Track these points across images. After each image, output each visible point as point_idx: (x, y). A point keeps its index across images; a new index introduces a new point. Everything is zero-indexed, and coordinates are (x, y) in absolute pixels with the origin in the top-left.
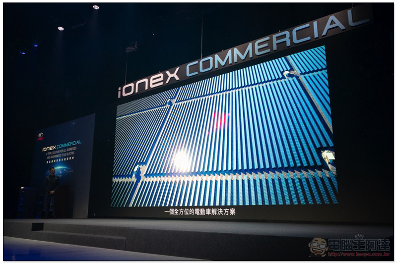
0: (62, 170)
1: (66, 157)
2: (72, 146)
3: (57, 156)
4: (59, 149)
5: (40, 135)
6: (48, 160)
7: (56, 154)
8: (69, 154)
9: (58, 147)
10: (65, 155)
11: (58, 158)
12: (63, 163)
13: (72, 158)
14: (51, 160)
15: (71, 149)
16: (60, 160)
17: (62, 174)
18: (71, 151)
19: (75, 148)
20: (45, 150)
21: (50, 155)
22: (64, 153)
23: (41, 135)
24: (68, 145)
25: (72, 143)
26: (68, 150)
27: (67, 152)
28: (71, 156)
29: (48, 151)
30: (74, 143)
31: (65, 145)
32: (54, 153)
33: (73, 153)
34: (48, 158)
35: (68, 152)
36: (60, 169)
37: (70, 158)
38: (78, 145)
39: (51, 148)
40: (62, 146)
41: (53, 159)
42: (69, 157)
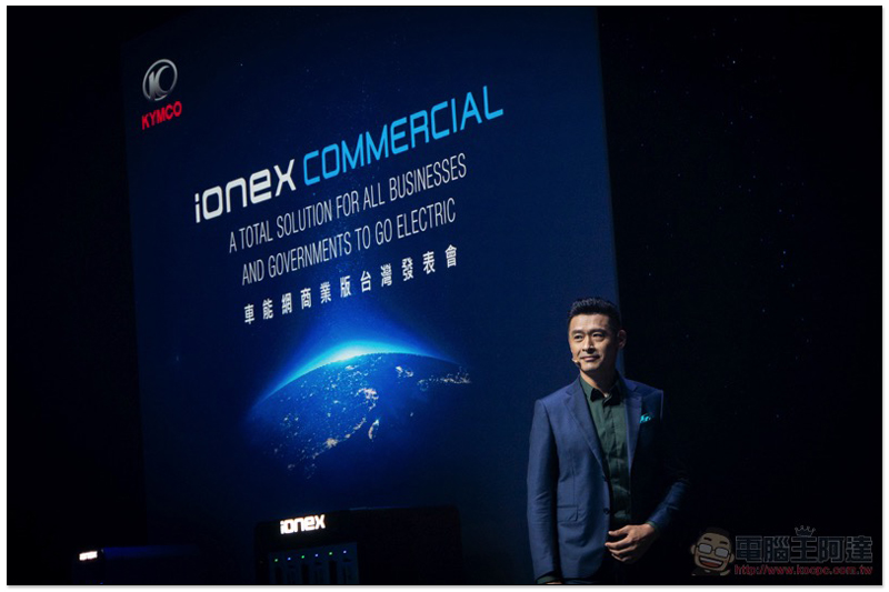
0: (376, 371)
1: (394, 253)
2: (424, 153)
3: (314, 254)
4: (328, 190)
5: (154, 80)
6: (256, 294)
7: (311, 236)
8: (411, 225)
9: (315, 167)
10: (383, 239)
11: (329, 271)
12: (382, 311)
13: (440, 259)
14: (273, 288)
15: (421, 179)
16: (346, 289)
17: (381, 409)
18: (423, 198)
19: (452, 169)
20: (211, 203)
21: (263, 251)
22: (368, 217)
23: (165, 80)
24: (389, 141)
25: (423, 124)
26: (397, 189)
27: (390, 210)
28: (436, 239)
29: (242, 214)
30: (443, 120)
31: (368, 148)
32: (287, 225)
33: (443, 213)
34: (251, 273)
35: (406, 205)
36: (365, 364)
37: (429, 259)
38: (472, 139)
39: (257, 187)
40: (349, 155)
41: (293, 282)
42: (415, 248)
